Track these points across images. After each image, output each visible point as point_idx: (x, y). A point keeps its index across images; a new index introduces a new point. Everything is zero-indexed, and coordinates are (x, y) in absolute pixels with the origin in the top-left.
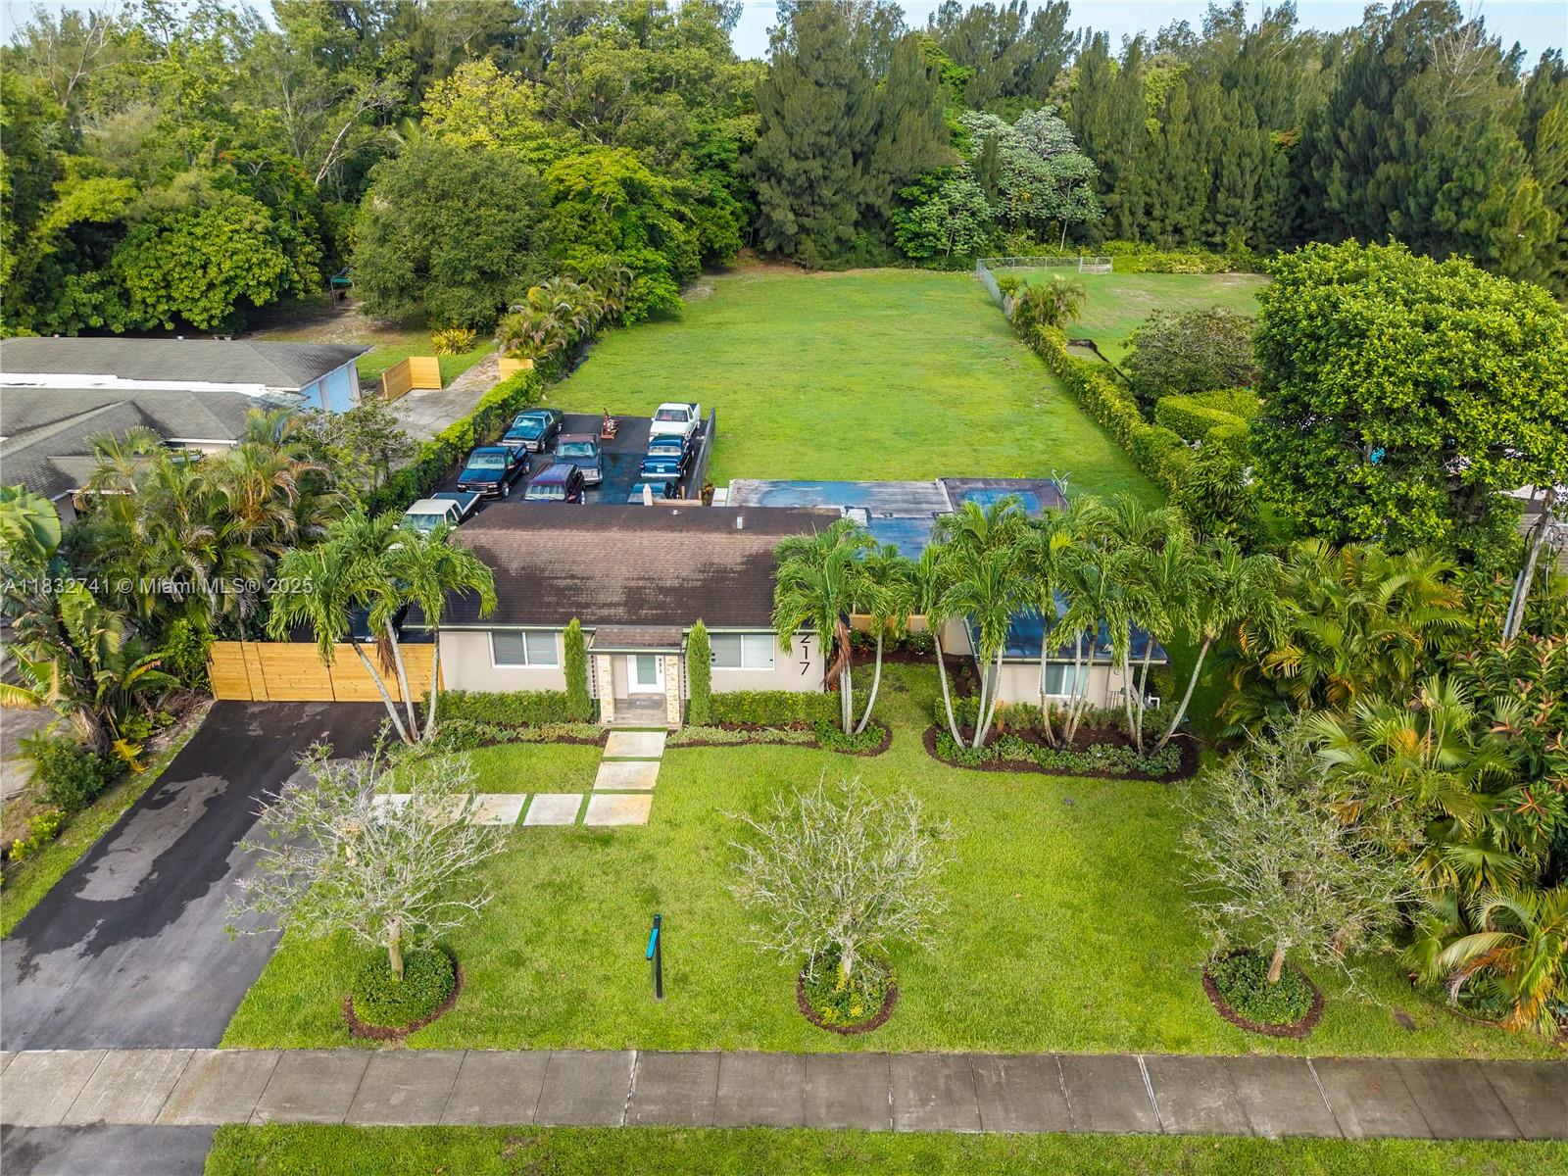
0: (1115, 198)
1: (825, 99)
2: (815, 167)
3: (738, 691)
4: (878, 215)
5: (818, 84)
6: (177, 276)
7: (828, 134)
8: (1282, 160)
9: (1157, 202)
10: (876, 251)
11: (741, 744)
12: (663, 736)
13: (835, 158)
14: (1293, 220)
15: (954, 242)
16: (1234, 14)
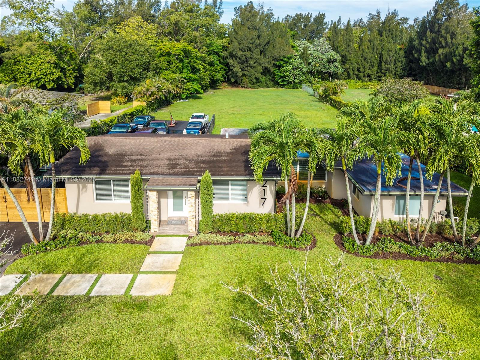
0: (347, 66)
1: (251, 32)
2: (248, 54)
3: (228, 213)
4: (269, 71)
5: (249, 28)
6: (19, 76)
7: (252, 44)
8: (402, 53)
9: (361, 67)
10: (268, 83)
11: (230, 243)
12: (185, 240)
13: (254, 52)
14: (408, 71)
15: (295, 79)
16: (377, 16)
